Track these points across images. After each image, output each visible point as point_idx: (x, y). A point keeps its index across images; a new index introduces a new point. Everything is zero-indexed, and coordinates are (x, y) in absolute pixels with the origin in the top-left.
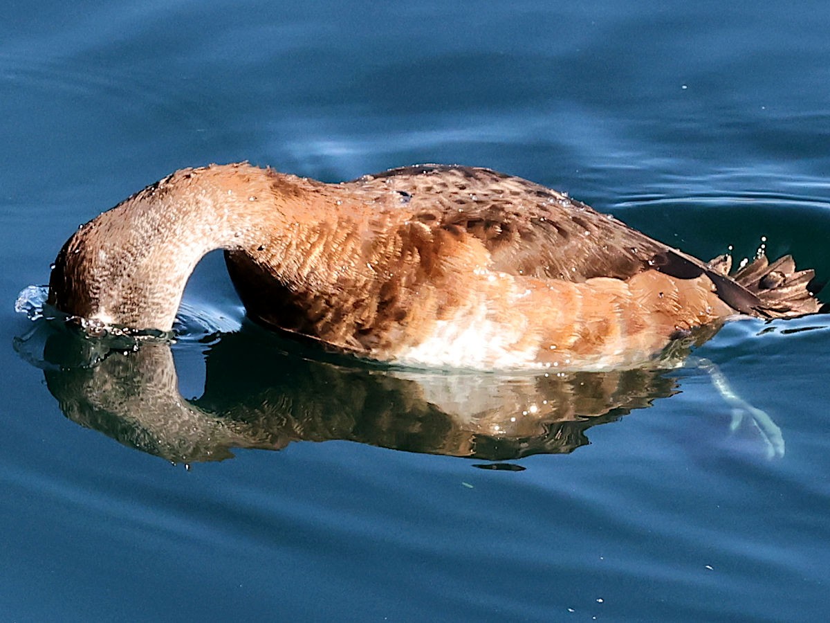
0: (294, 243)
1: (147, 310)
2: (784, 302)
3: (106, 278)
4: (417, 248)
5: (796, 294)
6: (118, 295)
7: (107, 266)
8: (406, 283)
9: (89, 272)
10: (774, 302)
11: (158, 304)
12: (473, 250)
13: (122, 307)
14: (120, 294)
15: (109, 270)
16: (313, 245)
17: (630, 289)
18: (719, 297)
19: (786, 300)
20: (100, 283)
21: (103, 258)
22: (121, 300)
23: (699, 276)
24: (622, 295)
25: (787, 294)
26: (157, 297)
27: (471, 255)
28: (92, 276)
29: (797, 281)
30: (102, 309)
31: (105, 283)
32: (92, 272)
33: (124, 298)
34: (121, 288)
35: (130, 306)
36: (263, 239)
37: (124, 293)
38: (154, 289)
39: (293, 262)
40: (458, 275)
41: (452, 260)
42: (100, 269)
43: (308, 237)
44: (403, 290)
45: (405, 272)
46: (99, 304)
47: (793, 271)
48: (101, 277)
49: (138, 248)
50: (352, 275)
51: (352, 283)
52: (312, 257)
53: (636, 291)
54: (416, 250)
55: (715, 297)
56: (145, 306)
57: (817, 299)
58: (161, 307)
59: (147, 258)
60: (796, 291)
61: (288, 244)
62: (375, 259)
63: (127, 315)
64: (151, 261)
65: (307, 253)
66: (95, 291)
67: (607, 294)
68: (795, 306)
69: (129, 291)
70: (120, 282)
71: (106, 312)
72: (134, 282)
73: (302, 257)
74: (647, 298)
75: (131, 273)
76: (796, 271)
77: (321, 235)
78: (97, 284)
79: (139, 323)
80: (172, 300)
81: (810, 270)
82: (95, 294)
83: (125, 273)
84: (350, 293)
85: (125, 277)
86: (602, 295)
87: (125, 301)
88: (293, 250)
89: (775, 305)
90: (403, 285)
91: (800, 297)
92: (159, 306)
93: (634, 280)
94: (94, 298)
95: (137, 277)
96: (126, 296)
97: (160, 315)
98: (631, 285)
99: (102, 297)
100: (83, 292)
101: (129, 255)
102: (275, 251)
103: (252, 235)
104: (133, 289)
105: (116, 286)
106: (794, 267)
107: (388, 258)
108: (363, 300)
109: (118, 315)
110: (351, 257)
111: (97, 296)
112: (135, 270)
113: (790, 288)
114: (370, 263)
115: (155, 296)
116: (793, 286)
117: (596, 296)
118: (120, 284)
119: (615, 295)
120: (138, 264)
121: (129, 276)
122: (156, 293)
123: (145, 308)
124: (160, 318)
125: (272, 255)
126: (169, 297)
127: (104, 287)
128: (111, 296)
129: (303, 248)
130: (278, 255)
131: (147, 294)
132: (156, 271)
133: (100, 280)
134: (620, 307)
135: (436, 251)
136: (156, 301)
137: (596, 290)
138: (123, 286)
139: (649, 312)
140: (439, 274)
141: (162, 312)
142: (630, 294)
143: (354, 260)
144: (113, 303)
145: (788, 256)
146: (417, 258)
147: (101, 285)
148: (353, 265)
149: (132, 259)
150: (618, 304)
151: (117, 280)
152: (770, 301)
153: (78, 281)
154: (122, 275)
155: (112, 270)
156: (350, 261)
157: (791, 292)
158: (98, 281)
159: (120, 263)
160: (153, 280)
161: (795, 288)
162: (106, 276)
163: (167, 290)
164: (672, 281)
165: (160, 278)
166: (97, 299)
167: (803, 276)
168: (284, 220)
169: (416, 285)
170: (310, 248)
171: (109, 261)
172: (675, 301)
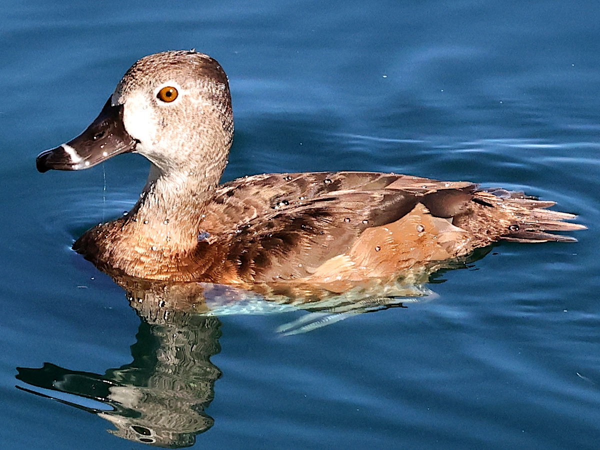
23: (413, 208)
164: (387, 228)
172: (392, 243)
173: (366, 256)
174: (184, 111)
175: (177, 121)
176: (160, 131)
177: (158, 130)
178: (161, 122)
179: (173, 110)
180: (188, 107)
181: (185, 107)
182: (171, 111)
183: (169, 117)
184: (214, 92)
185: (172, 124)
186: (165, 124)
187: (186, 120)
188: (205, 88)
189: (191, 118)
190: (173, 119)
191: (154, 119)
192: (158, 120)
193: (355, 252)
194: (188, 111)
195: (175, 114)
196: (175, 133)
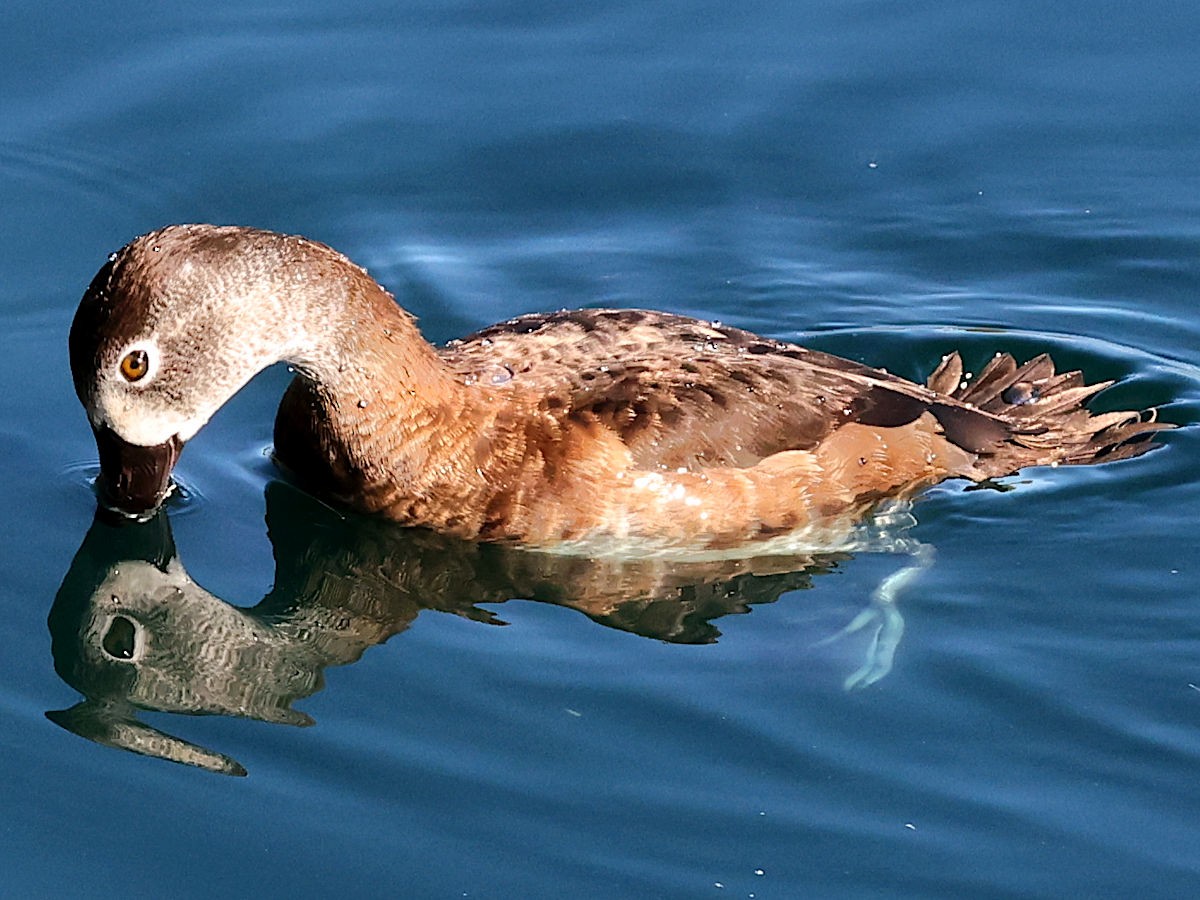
0: (400, 416)
1: (210, 364)
2: (1043, 419)
3: (179, 297)
4: (541, 450)
5: (1059, 405)
6: (184, 326)
7: (189, 283)
8: (522, 500)
9: (161, 281)
10: (1029, 420)
11: (225, 364)
12: (609, 448)
13: (182, 344)
14: (187, 326)
15: (188, 289)
16: (419, 429)
17: (819, 462)
18: (948, 440)
19: (1045, 415)
20: (169, 299)
21: (188, 270)
22: (184, 335)
23: (919, 417)
24: (810, 473)
25: (1045, 406)
26: (228, 355)
27: (606, 456)
28: (165, 287)
29: (1060, 388)
30: (156, 335)
31: (175, 303)
32: (165, 282)
33: (189, 334)
34: (191, 320)
35: (192, 349)
36: (367, 392)
37: (192, 327)
38: (233, 342)
39: (387, 440)
40: (591, 484)
41: (582, 465)
42: (178, 282)
43: (418, 417)
44: (518, 508)
45: (523, 484)
46: (156, 328)
47: (1052, 375)
48: (174, 293)
49: (236, 280)
50: (455, 480)
51: (451, 492)
52: (412, 443)
53: (828, 463)
54: (540, 453)
55: (942, 440)
56: (209, 357)
57: (1088, 411)
58: (227, 371)
59: (242, 299)
60: (1059, 400)
61: (392, 414)
62: (489, 463)
63: (182, 358)
64: (245, 306)
65: (408, 436)
66: (159, 307)
67: (789, 477)
68: (1059, 423)
69: (200, 329)
70: (195, 310)
71: (159, 341)
72: (211, 320)
73: (401, 437)
74: (843, 471)
75: (213, 306)
76: (1057, 374)
77: (435, 422)
78: (165, 299)
79: (192, 377)
80: (243, 371)
81: (1076, 373)
82: (157, 311)
83: (206, 302)
84: (446, 505)
85: (204, 308)
86: (779, 480)
87: (188, 338)
88: (394, 425)
89: (1032, 424)
90: (519, 501)
91: (1064, 409)
92: (225, 368)
93: (825, 446)
94: (152, 316)
95: (219, 315)
96: (191, 332)
97: (220, 380)
98: (821, 456)
99: (163, 319)
100: (142, 302)
101: (222, 283)
102: (372, 415)
103: (357, 379)
104: (206, 328)
105: (187, 314)
106: (1053, 371)
107: (505, 463)
108: (461, 518)
109: (171, 353)
110: (460, 458)
111: (157, 315)
112: (220, 304)
113: (1049, 398)
114: (481, 468)
115: (228, 351)
116: (1054, 394)
117: (772, 482)
118: (193, 313)
119: (798, 476)
120: (227, 299)
121: (209, 308)
122: (231, 349)
123: (209, 361)
124: (218, 384)
125: (367, 420)
126: (241, 364)
127: (171, 308)
128: (174, 322)
129: (407, 427)
130: (373, 424)
131: (220, 343)
132: (245, 321)
133: (172, 296)
134: (808, 491)
135: (563, 453)
136: (225, 358)
137: (772, 473)
138: (195, 319)
139: (848, 490)
140: (567, 484)
141: (224, 378)
142: (820, 469)
143: (463, 461)
144: (172, 334)
145: (1044, 355)
146: (541, 463)
147: (170, 303)
148: (459, 466)
149: (223, 289)
150: (804, 488)
151: (191, 307)
152: (1024, 419)
153: (141, 287)
154: (200, 304)
155: (192, 290)
156: (456, 461)
157: (1053, 402)
158: (168, 295)
159: (206, 287)
160: (235, 330)
161: (1058, 396)
162: (181, 294)
163: (245, 353)
164: (877, 433)
165: (245, 332)
166: (156, 319)
167: (1067, 380)
168: (404, 381)
169: (535, 501)
170: (415, 432)
171: (193, 277)
172: (883, 463)
173: (842, 465)
174: (178, 357)
175: (186, 375)
176: (182, 407)
177: (178, 409)
178: (169, 399)
179: (165, 372)
180: (179, 348)
181: (174, 353)
182: (166, 376)
183: (172, 384)
184: (184, 291)
185: (186, 385)
186: (176, 395)
187: (194, 361)
188: (169, 304)
189: (196, 352)
190: (179, 381)
191: (158, 405)
192: (163, 401)
193: (825, 453)
194: (183, 351)
195: (173, 373)
196: (200, 386)
